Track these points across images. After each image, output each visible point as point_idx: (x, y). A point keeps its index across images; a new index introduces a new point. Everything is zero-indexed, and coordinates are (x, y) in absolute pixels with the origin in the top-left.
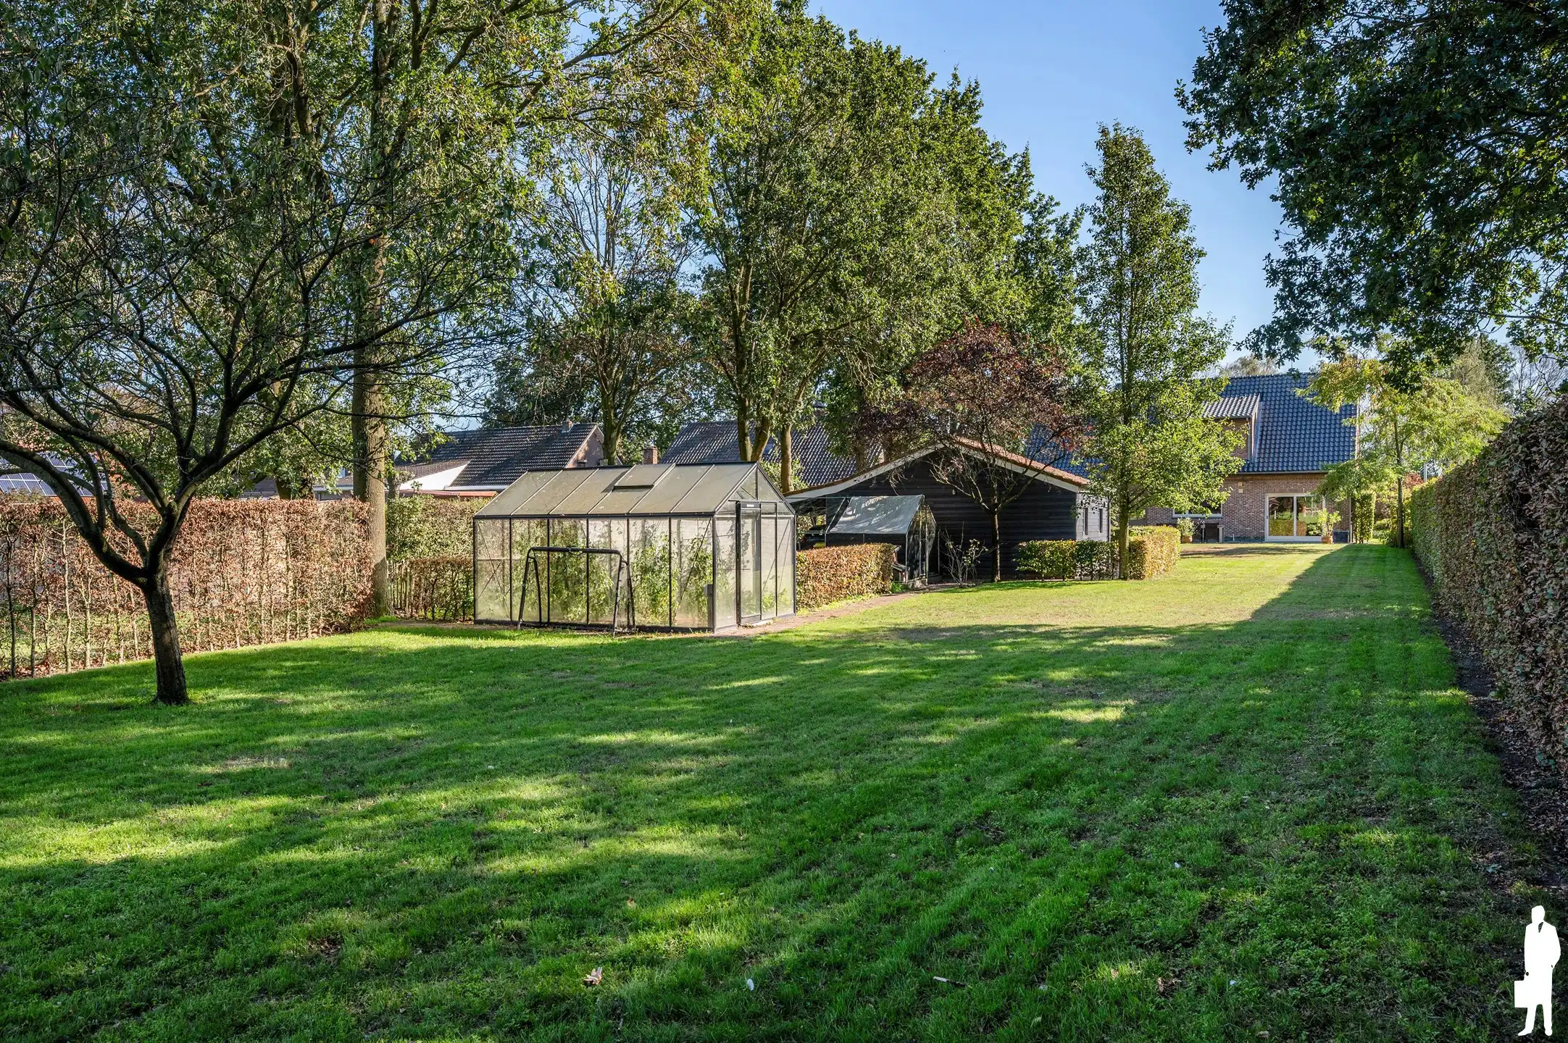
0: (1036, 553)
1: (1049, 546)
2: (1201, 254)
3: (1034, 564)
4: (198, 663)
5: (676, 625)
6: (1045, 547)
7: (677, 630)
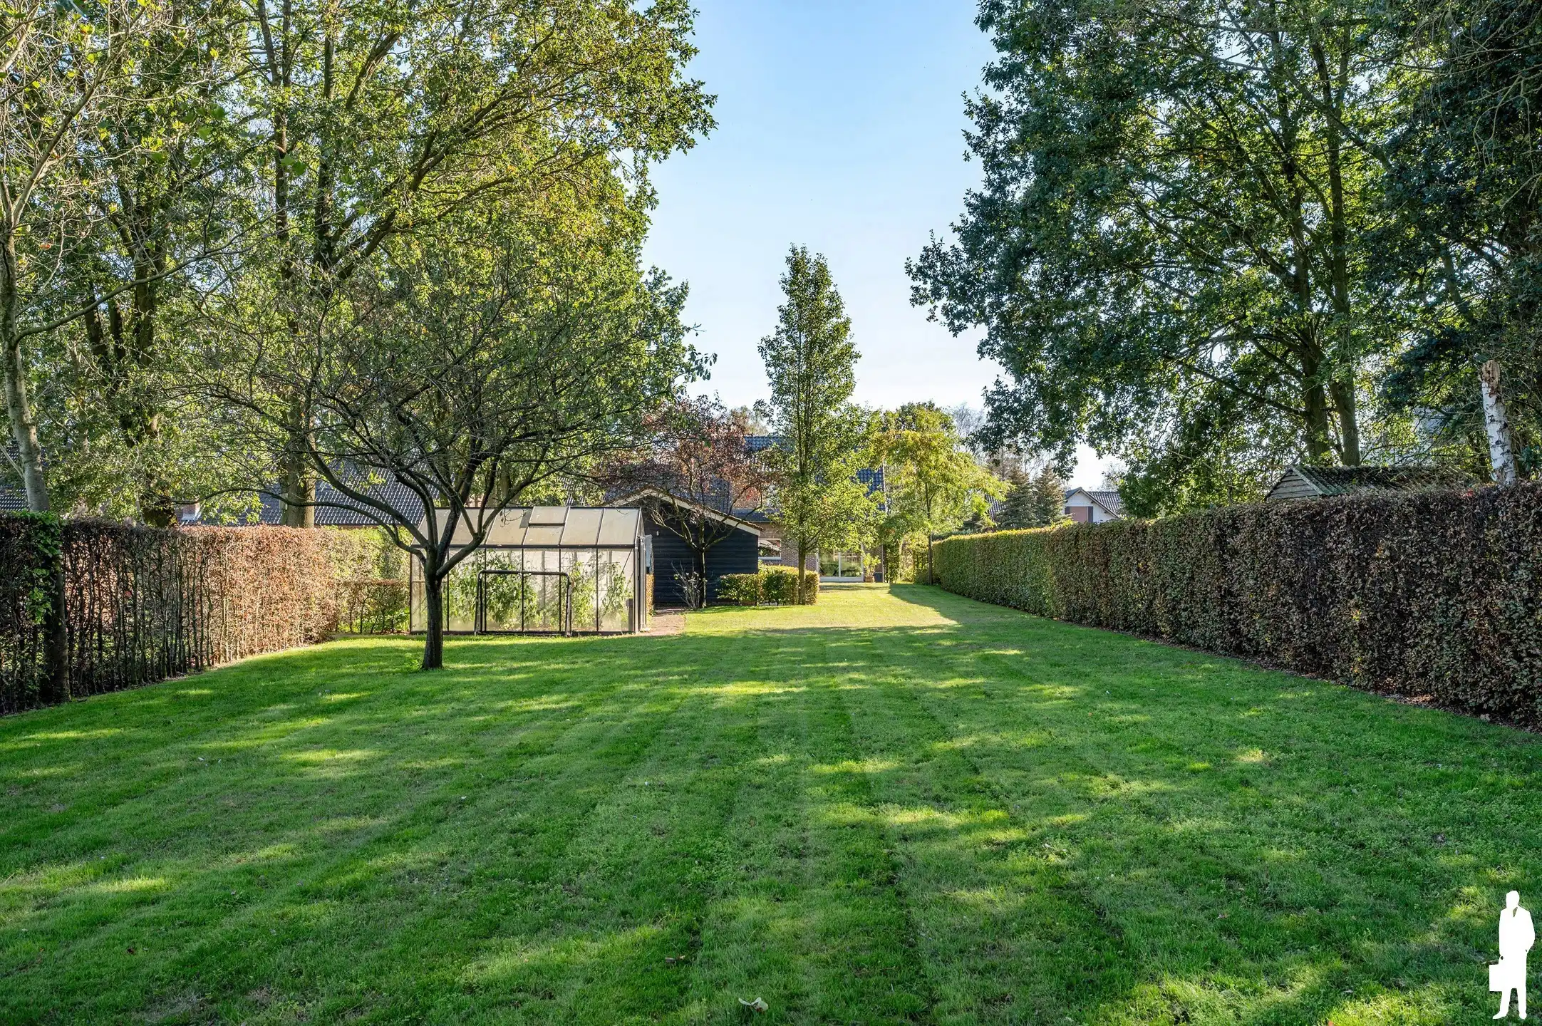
0: (734, 584)
1: (745, 578)
2: (858, 356)
3: (733, 593)
4: (450, 650)
5: (602, 629)
6: (741, 578)
7: (604, 634)
